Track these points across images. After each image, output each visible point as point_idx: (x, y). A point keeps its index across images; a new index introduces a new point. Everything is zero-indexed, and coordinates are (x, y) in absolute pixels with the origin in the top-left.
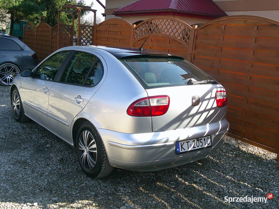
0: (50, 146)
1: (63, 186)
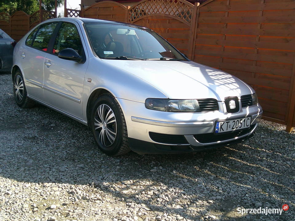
0: (55, 125)
1: (84, 156)
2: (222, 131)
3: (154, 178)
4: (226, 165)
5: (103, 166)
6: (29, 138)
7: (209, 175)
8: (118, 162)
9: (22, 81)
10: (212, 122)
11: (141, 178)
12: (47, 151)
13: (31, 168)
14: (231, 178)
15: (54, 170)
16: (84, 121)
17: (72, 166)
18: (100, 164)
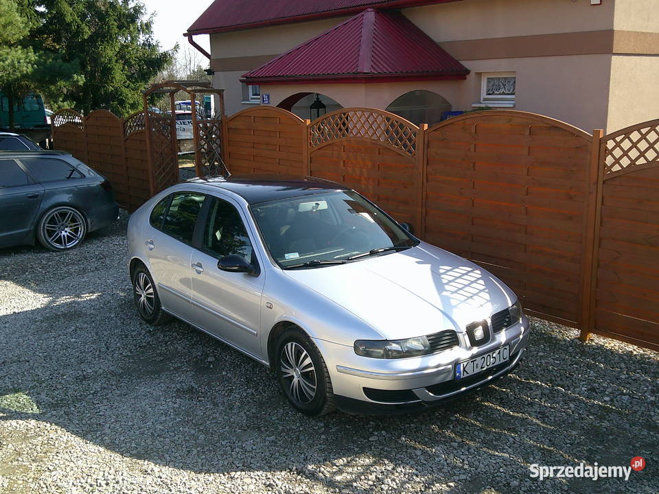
2: (466, 375)
3: (375, 452)
4: (479, 419)
5: (302, 437)
6: (185, 392)
7: (453, 440)
8: (322, 427)
9: (150, 284)
10: (450, 366)
11: (357, 453)
12: (218, 415)
13: (206, 448)
14: (484, 442)
15: (237, 450)
16: (263, 361)
17: (259, 440)
18: (297, 434)
